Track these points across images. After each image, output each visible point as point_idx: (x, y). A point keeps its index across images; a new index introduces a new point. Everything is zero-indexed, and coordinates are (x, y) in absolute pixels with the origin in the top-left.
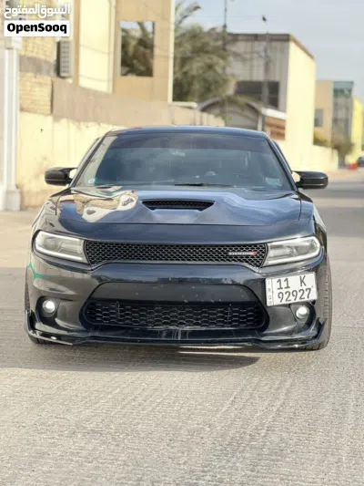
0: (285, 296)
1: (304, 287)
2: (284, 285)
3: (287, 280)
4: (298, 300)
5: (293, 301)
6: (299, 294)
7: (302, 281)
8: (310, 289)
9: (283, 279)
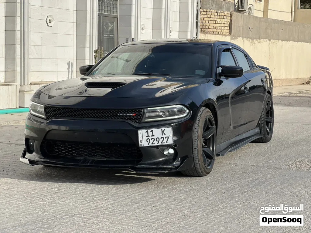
0: (151, 141)
1: (164, 136)
2: (150, 134)
3: (152, 131)
4: (160, 144)
5: (156, 144)
6: (161, 140)
7: (163, 132)
8: (168, 137)
9: (149, 130)
